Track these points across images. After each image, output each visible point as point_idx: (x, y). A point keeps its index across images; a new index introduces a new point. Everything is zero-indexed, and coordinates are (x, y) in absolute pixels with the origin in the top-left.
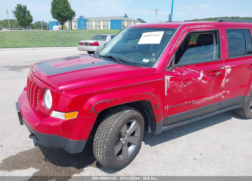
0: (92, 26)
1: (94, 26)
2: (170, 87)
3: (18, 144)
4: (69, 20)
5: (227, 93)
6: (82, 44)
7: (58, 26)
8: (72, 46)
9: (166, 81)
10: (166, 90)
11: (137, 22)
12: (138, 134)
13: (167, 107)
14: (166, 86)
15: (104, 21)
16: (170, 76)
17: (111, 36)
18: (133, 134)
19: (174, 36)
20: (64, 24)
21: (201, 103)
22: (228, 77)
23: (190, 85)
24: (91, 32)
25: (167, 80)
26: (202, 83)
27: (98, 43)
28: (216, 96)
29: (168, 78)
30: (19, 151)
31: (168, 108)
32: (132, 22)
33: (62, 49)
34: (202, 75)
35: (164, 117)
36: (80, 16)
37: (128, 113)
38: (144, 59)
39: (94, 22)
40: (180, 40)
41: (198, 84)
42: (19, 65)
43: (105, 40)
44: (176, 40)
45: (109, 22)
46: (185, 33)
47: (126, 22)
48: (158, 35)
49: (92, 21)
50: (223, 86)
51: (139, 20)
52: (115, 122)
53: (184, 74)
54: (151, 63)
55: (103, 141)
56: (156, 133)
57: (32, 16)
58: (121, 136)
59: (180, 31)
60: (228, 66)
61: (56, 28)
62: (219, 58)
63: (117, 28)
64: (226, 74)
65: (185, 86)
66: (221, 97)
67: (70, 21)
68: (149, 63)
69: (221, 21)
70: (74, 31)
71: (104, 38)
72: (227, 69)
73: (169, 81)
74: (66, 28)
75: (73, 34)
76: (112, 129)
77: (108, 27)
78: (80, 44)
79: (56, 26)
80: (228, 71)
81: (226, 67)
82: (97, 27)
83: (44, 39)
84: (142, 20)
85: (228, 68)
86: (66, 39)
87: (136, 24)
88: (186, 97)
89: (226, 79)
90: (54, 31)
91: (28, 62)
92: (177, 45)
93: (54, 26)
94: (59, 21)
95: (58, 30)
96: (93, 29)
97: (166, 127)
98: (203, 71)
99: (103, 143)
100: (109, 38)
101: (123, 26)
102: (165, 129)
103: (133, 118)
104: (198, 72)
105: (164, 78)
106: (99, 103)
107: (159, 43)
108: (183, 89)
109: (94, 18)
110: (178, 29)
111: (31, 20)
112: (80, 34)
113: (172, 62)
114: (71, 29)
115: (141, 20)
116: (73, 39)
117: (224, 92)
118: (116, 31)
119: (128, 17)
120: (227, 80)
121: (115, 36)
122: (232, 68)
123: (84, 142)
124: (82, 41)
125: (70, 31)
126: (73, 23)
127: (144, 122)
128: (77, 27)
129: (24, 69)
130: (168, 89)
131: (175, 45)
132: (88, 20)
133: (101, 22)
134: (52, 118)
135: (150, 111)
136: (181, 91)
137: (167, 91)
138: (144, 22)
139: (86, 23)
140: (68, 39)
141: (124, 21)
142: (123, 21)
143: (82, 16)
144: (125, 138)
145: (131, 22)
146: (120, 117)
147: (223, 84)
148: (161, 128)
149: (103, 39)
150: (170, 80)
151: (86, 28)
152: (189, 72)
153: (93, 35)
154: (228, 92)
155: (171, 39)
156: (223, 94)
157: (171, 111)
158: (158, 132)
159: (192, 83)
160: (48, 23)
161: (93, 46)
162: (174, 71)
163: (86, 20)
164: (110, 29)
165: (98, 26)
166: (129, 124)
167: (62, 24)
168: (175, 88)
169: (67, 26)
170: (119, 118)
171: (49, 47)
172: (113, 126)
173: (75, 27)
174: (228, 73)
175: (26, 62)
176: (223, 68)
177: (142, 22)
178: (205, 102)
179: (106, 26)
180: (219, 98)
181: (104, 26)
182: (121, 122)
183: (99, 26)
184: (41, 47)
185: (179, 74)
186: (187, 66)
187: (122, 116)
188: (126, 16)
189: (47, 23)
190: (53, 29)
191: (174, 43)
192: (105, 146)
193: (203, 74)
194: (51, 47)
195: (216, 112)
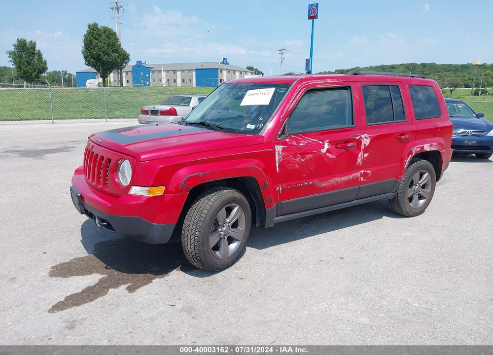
0: (160, 81)
1: (164, 81)
2: (282, 161)
3: (68, 251)
4: (118, 69)
5: (367, 173)
6: (145, 112)
7: (96, 80)
8: (124, 117)
9: (277, 153)
10: (277, 165)
11: (246, 73)
12: (242, 227)
13: (279, 188)
14: (277, 159)
15: (183, 71)
16: (282, 146)
17: (199, 99)
18: (235, 225)
19: (286, 94)
20: (107, 77)
21: (328, 186)
22: (366, 150)
23: (310, 159)
24: (160, 91)
25: (279, 151)
26: (328, 157)
27: (175, 110)
28: (351, 177)
29: (279, 148)
30: (72, 258)
31: (281, 189)
32: (238, 74)
33: (107, 122)
34: (326, 146)
35: (276, 201)
36: (137, 62)
37: (227, 193)
38: (248, 125)
39: (164, 74)
40: (294, 99)
41: (320, 158)
42: (36, 149)
43: (189, 106)
44: (290, 100)
45: (194, 73)
46: (302, 91)
47: (225, 73)
48: (267, 93)
49: (160, 71)
50: (361, 163)
51: (250, 69)
52: (210, 203)
53: (301, 144)
54: (257, 130)
55: (194, 226)
56: (266, 226)
57: (45, 61)
58: (218, 225)
59: (295, 87)
60: (365, 135)
61: (93, 83)
62: (353, 124)
63: (208, 85)
64: (363, 147)
65: (302, 160)
66: (358, 178)
67: (119, 71)
68: (255, 129)
69: (355, 74)
70: (128, 89)
71: (186, 101)
72: (364, 139)
73: (280, 153)
74: (110, 83)
75: (126, 96)
76: (206, 212)
77: (191, 82)
78: (142, 112)
79: (91, 80)
80: (366, 141)
81: (363, 136)
82: (170, 82)
83: (71, 104)
84: (256, 70)
85: (366, 138)
86: (113, 103)
87: (244, 77)
88: (305, 175)
89: (364, 154)
90: (89, 89)
91: (49, 144)
92: (291, 107)
93: (87, 81)
94: (98, 70)
95: (96, 87)
96: (163, 86)
97: (280, 218)
98: (328, 141)
99: (195, 229)
100: (194, 102)
101: (221, 80)
102: (279, 220)
103: (235, 201)
104: (321, 142)
105: (274, 147)
106: (190, 176)
107: (268, 104)
108: (300, 163)
109: (164, 65)
110: (293, 85)
111: (44, 69)
112: (138, 95)
113: (284, 129)
114: (122, 85)
115: (254, 68)
116: (127, 105)
117: (362, 171)
118: (206, 90)
119: (229, 64)
120: (366, 155)
121: (205, 98)
122: (370, 137)
123: (172, 227)
124: (146, 108)
125: (120, 89)
126: (124, 75)
127: (250, 210)
128: (130, 81)
129: (47, 155)
130: (280, 163)
131: (288, 105)
132: (152, 70)
133: (179, 73)
134: (131, 195)
135: (258, 193)
136: (297, 166)
137: (279, 166)
138: (259, 73)
139: (149, 75)
140: (118, 104)
141: (221, 71)
142: (219, 70)
143: (140, 62)
144: (225, 228)
145: (234, 72)
146: (217, 197)
147: (359, 160)
148: (273, 218)
149: (183, 104)
150: (282, 151)
151: (149, 83)
152: (308, 143)
153: (165, 97)
154: (369, 172)
155: (284, 98)
156: (362, 175)
157: (286, 194)
158: (269, 224)
159: (313, 157)
160: (75, 74)
161: (167, 115)
162: (288, 140)
163: (148, 70)
164: (194, 85)
165: (172, 81)
166: (229, 211)
167: (104, 76)
168: (289, 162)
169: (112, 80)
170: (215, 198)
171: (80, 118)
172: (208, 207)
173: (128, 81)
174: (367, 145)
175: (46, 144)
176: (358, 138)
177: (255, 74)
178: (333, 184)
179: (187, 81)
180: (356, 181)
181: (183, 81)
182: (218, 203)
183: (175, 81)
184: (65, 119)
185: (295, 143)
186: (305, 134)
187: (219, 195)
188: (225, 62)
189: (71, 75)
190: (85, 86)
191: (287, 103)
192: (197, 233)
193: (328, 145)
194: (85, 118)
195: (354, 201)
